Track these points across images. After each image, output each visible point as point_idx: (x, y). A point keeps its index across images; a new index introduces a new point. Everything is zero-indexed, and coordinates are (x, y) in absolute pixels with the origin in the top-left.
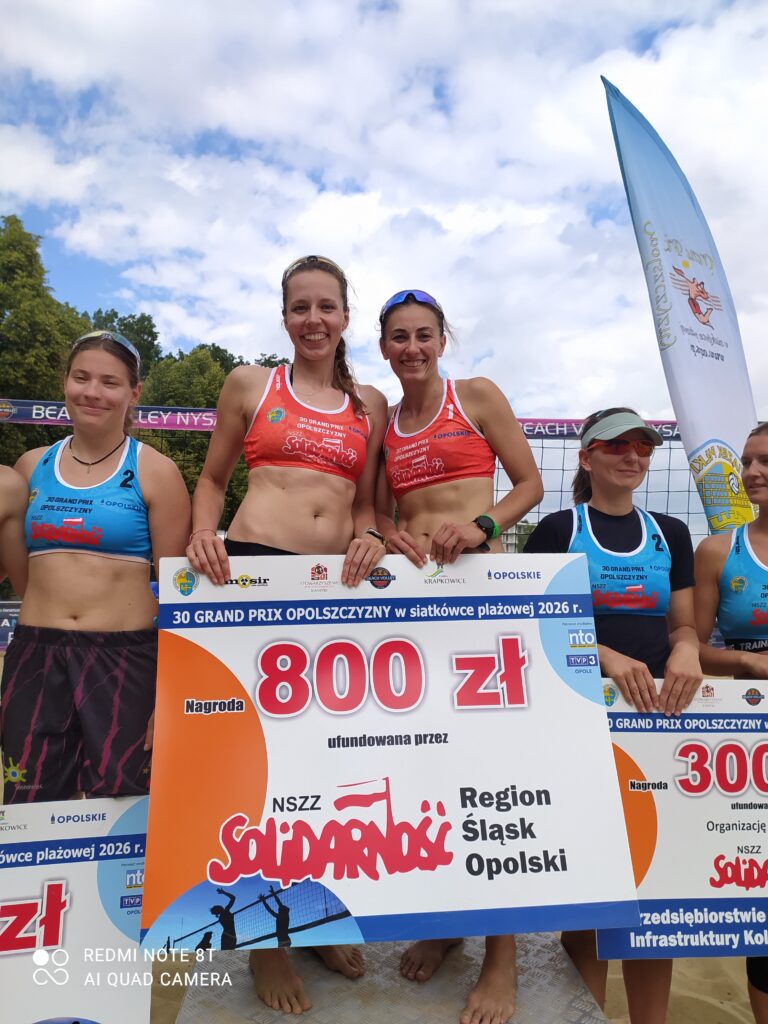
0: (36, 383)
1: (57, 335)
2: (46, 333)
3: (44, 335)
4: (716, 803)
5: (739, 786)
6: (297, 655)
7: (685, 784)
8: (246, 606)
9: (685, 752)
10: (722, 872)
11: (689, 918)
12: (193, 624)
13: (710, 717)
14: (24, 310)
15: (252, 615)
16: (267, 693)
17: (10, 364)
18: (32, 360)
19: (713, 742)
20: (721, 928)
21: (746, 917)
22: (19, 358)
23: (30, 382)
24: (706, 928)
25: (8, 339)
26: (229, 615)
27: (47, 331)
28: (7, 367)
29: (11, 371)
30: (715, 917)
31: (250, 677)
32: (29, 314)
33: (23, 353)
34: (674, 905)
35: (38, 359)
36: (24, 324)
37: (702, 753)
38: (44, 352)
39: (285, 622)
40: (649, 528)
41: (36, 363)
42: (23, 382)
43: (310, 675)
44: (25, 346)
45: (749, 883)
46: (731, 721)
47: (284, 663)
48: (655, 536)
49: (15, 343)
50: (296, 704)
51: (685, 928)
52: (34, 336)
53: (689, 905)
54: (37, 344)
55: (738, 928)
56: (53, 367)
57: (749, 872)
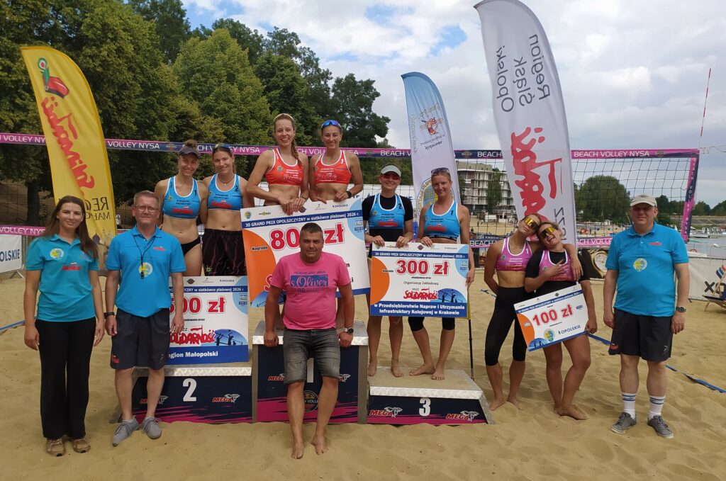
0: (108, 70)
1: (123, 34)
2: (114, 32)
3: (112, 33)
4: (407, 276)
5: (414, 272)
6: (280, 233)
7: (399, 271)
8: (265, 221)
9: (399, 262)
10: (407, 295)
11: (396, 306)
12: (251, 227)
13: (407, 253)
14: (97, 15)
15: (267, 223)
16: (273, 244)
17: (89, 56)
18: (105, 53)
19: (407, 260)
20: (405, 309)
21: (413, 306)
22: (96, 51)
23: (104, 69)
24: (401, 309)
25: (87, 36)
26: (261, 223)
27: (115, 30)
28: (88, 58)
29: (91, 61)
30: (404, 306)
31: (268, 240)
32: (101, 17)
33: (98, 47)
34: (393, 303)
35: (110, 52)
36: (98, 25)
37: (404, 262)
38: (113, 47)
39: (276, 224)
40: (398, 201)
41: (108, 55)
42: (99, 69)
43: (285, 238)
44: (99, 42)
45: (415, 298)
46: (413, 254)
47: (277, 235)
48: (400, 204)
49: (92, 40)
50: (282, 246)
51: (395, 309)
52: (106, 35)
53: (397, 303)
54: (109, 40)
55: (410, 309)
56: (119, 57)
57: (415, 295)
